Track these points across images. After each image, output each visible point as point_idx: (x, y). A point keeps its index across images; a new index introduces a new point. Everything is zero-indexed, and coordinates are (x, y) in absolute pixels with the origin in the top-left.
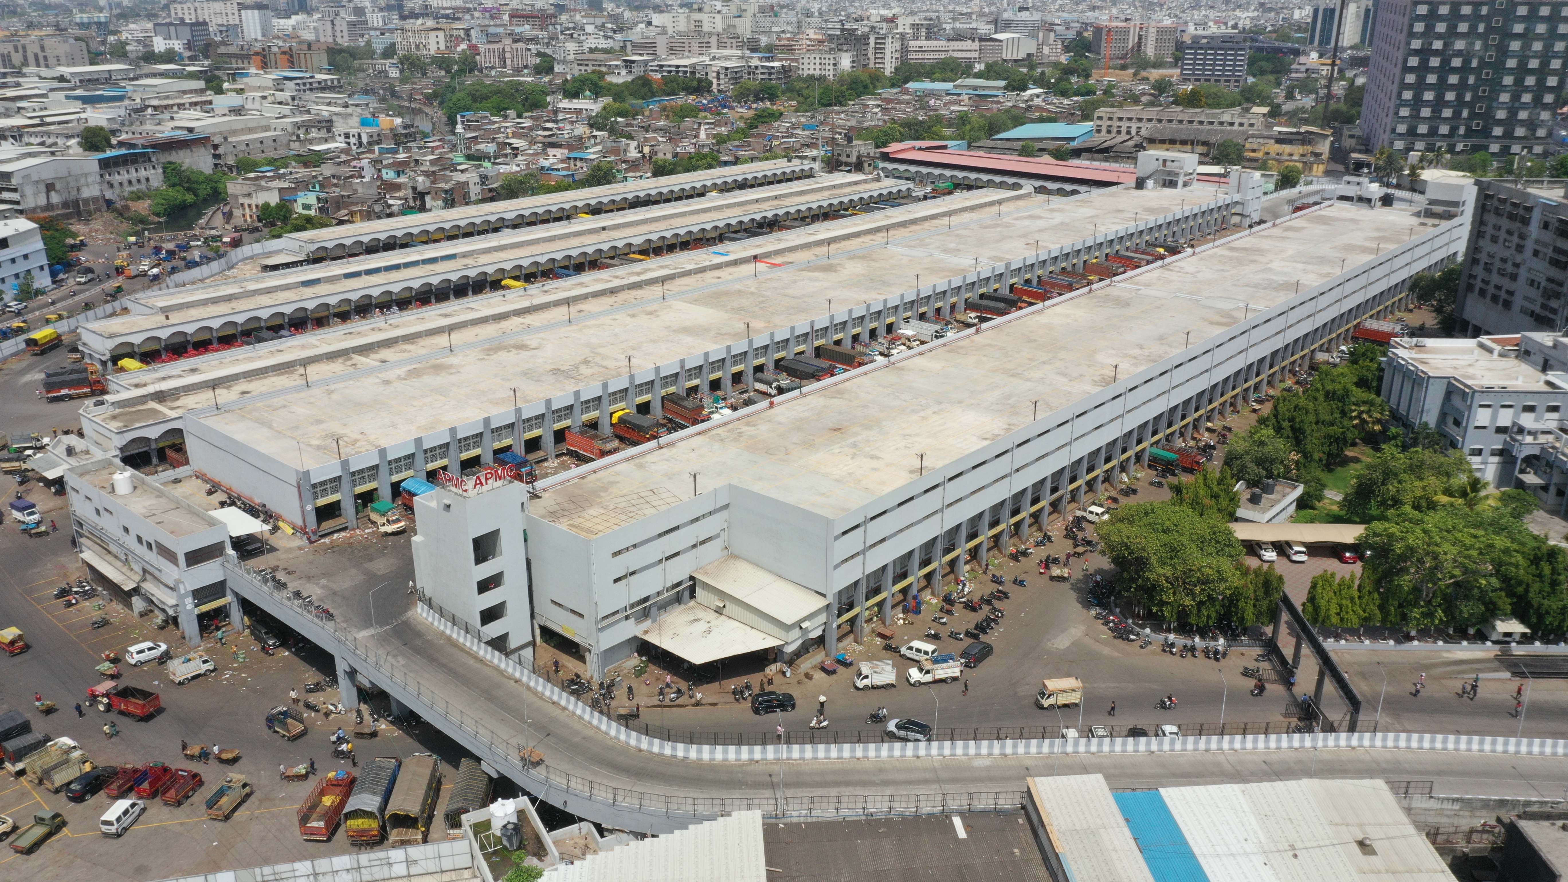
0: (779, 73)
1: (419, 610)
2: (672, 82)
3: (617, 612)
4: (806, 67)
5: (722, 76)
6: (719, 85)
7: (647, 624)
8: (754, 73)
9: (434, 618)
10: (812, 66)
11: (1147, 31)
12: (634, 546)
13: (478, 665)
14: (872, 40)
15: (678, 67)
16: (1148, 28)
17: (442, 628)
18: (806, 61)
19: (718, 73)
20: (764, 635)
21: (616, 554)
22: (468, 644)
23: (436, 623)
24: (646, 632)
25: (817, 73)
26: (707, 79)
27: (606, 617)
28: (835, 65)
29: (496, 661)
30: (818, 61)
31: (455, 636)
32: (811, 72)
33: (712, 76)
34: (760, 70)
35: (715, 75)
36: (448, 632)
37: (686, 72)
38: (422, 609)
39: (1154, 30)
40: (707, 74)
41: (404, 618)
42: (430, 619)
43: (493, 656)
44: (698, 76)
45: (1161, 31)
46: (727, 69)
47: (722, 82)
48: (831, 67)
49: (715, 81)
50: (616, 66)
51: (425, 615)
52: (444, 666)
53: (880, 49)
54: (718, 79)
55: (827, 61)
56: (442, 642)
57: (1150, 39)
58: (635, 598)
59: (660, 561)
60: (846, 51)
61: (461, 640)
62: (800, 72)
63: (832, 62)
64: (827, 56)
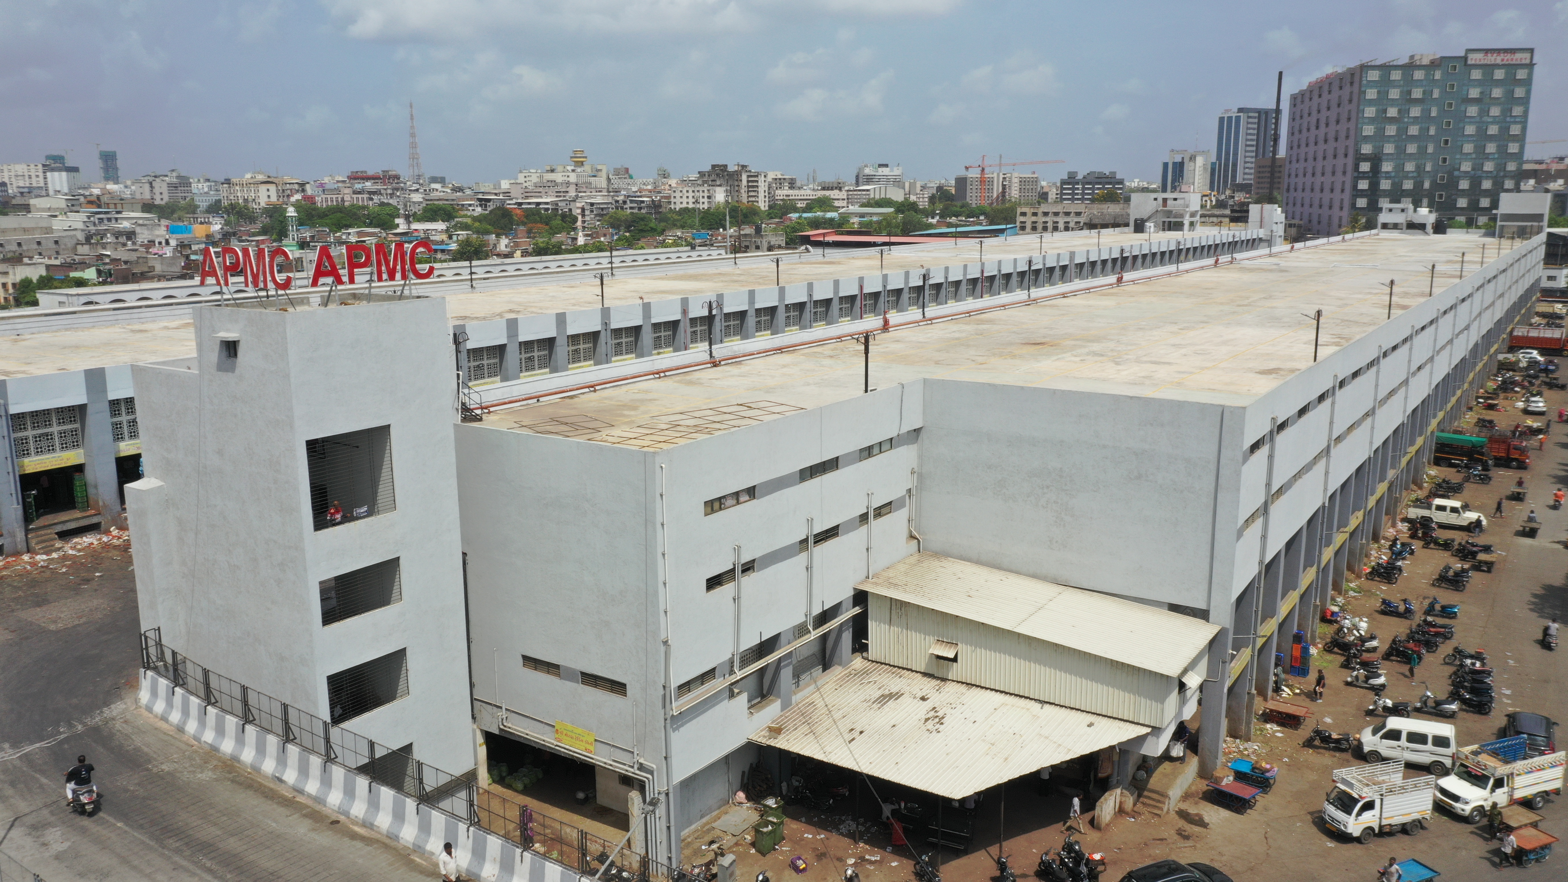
0: (648, 207)
1: (144, 696)
2: (534, 214)
3: (709, 675)
4: (678, 200)
5: (587, 213)
6: (584, 222)
7: (772, 710)
8: (622, 208)
9: (186, 712)
10: (685, 200)
11: (1010, 182)
12: (751, 492)
13: (324, 839)
14: (744, 177)
15: (538, 204)
16: (1011, 178)
17: (209, 736)
18: (678, 194)
19: (583, 210)
20: (1091, 718)
21: (714, 505)
22: (290, 776)
23: (192, 727)
24: (776, 731)
25: (691, 206)
26: (571, 214)
27: (685, 687)
28: (709, 197)
29: (384, 821)
30: (691, 194)
31: (248, 755)
32: (684, 205)
33: (577, 212)
34: (629, 205)
35: (579, 211)
36: (227, 746)
37: (547, 210)
38: (154, 693)
39: (1017, 180)
40: (570, 210)
41: (97, 720)
42: (175, 717)
43: (374, 804)
44: (560, 212)
45: (1023, 181)
46: (592, 204)
47: (587, 218)
48: (706, 200)
49: (580, 217)
50: (470, 205)
51: (159, 707)
52: (206, 848)
53: (752, 187)
54: (583, 215)
55: (701, 194)
56: (206, 776)
57: (1013, 188)
58: (750, 641)
59: (804, 543)
60: (720, 186)
61: (269, 766)
62: (672, 206)
63: (706, 194)
64: (701, 189)
